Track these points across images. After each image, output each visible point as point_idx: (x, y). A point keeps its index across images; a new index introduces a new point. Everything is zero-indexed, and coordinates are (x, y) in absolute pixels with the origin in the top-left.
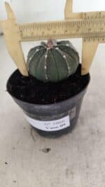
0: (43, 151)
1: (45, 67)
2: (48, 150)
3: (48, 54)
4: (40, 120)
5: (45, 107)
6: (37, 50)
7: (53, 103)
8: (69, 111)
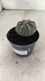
0: (15, 62)
1: (21, 31)
2: (17, 63)
3: (23, 26)
4: (16, 49)
5: (18, 46)
6: (20, 23)
7: (21, 45)
8: (27, 49)
